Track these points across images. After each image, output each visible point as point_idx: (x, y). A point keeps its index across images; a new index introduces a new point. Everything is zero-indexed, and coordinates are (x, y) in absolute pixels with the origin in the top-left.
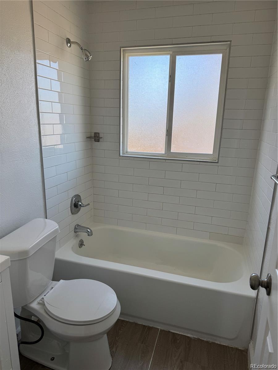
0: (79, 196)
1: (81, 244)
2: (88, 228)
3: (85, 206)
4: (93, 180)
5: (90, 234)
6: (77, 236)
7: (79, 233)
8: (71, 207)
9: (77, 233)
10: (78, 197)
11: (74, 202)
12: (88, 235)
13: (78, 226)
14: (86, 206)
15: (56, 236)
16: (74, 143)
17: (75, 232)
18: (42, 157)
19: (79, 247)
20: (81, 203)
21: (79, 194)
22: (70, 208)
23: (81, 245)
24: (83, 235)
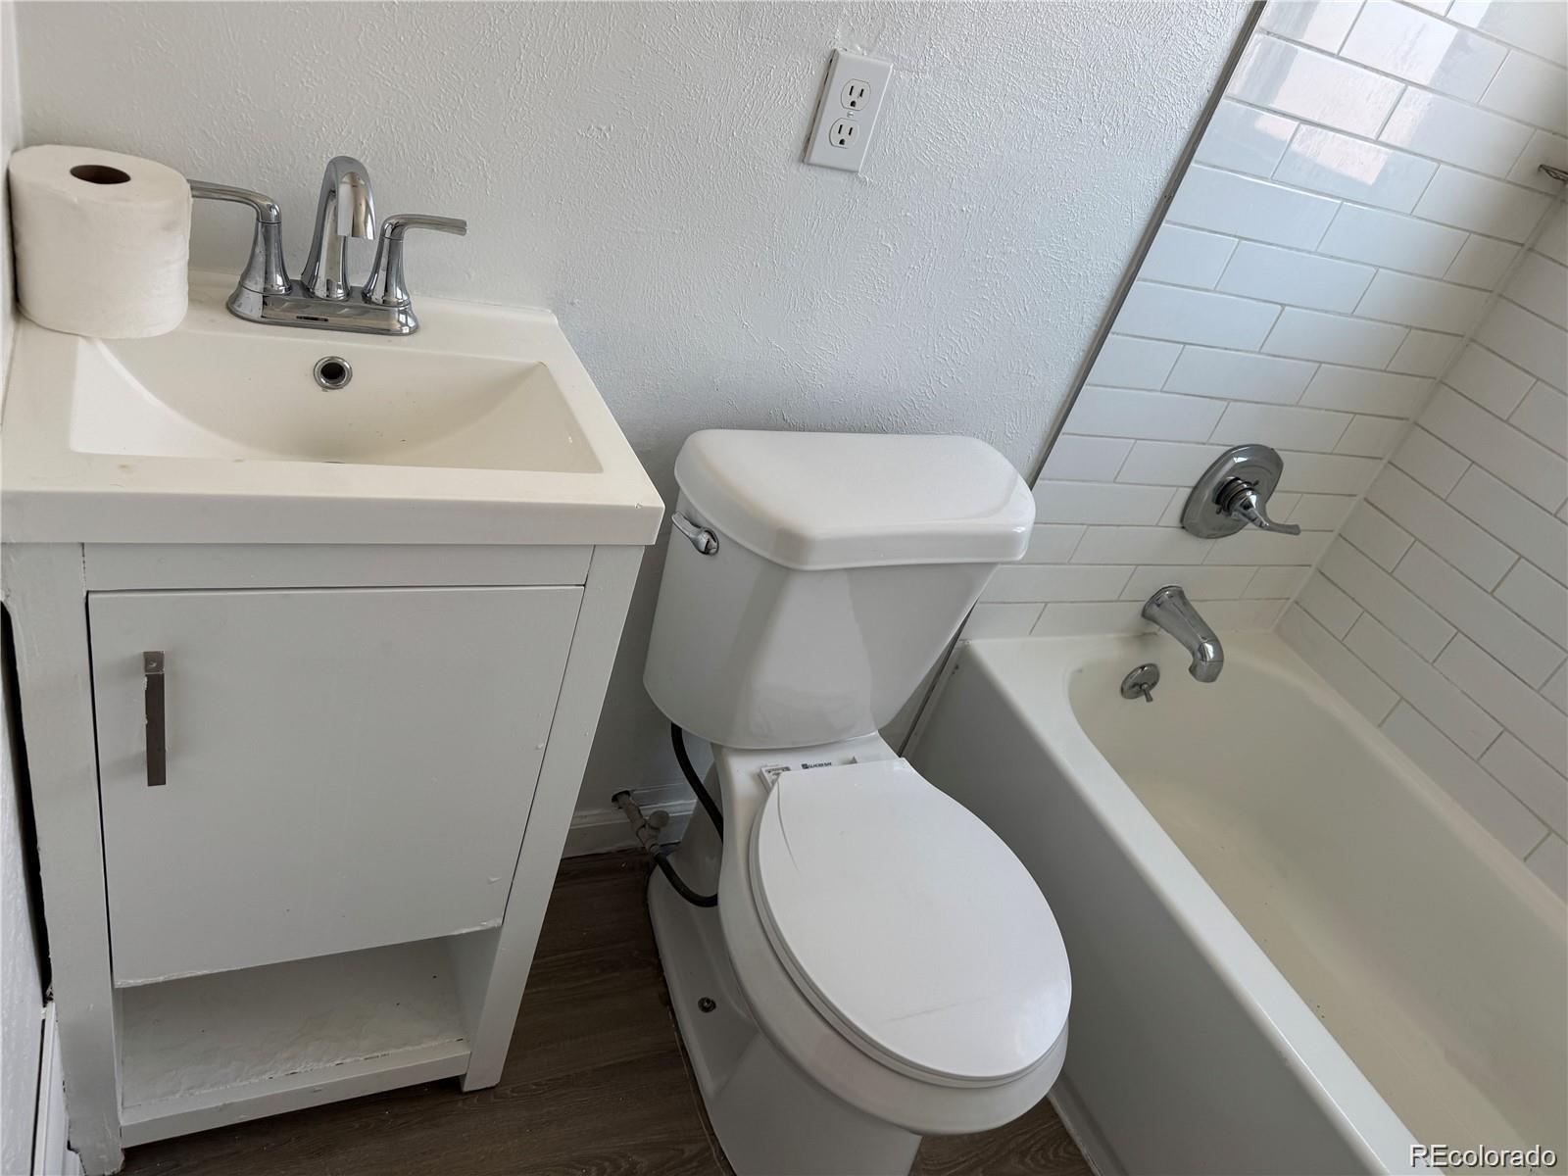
0: (1278, 464)
1: (1141, 684)
2: (1215, 641)
3: (1269, 529)
4: (1416, 424)
5: (1205, 671)
6: (1142, 638)
7: (1163, 632)
8: (1195, 488)
9: (1155, 628)
10: (1266, 464)
11: (1222, 475)
12: (1193, 670)
13: (1177, 601)
14: (1275, 528)
15: (994, 564)
16: (1435, 164)
17: (1144, 614)
18: (1193, 151)
19: (1122, 690)
20: (1263, 502)
21: (1280, 453)
22: (1189, 490)
23: (1134, 686)
24: (1172, 656)
